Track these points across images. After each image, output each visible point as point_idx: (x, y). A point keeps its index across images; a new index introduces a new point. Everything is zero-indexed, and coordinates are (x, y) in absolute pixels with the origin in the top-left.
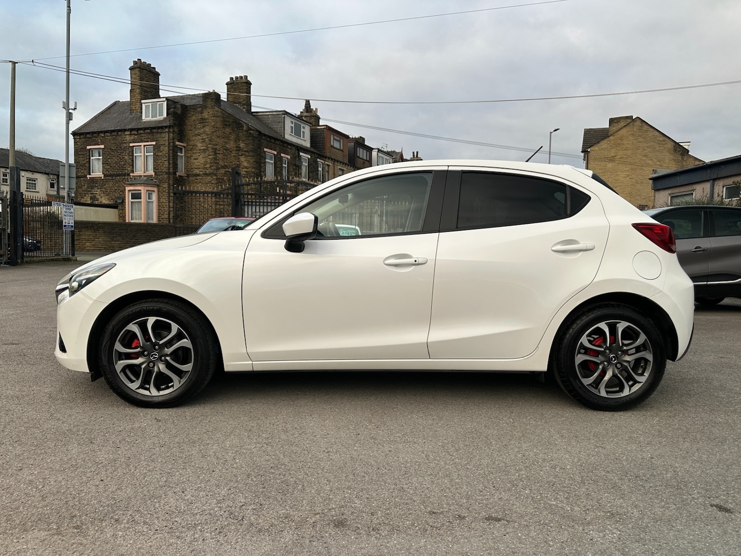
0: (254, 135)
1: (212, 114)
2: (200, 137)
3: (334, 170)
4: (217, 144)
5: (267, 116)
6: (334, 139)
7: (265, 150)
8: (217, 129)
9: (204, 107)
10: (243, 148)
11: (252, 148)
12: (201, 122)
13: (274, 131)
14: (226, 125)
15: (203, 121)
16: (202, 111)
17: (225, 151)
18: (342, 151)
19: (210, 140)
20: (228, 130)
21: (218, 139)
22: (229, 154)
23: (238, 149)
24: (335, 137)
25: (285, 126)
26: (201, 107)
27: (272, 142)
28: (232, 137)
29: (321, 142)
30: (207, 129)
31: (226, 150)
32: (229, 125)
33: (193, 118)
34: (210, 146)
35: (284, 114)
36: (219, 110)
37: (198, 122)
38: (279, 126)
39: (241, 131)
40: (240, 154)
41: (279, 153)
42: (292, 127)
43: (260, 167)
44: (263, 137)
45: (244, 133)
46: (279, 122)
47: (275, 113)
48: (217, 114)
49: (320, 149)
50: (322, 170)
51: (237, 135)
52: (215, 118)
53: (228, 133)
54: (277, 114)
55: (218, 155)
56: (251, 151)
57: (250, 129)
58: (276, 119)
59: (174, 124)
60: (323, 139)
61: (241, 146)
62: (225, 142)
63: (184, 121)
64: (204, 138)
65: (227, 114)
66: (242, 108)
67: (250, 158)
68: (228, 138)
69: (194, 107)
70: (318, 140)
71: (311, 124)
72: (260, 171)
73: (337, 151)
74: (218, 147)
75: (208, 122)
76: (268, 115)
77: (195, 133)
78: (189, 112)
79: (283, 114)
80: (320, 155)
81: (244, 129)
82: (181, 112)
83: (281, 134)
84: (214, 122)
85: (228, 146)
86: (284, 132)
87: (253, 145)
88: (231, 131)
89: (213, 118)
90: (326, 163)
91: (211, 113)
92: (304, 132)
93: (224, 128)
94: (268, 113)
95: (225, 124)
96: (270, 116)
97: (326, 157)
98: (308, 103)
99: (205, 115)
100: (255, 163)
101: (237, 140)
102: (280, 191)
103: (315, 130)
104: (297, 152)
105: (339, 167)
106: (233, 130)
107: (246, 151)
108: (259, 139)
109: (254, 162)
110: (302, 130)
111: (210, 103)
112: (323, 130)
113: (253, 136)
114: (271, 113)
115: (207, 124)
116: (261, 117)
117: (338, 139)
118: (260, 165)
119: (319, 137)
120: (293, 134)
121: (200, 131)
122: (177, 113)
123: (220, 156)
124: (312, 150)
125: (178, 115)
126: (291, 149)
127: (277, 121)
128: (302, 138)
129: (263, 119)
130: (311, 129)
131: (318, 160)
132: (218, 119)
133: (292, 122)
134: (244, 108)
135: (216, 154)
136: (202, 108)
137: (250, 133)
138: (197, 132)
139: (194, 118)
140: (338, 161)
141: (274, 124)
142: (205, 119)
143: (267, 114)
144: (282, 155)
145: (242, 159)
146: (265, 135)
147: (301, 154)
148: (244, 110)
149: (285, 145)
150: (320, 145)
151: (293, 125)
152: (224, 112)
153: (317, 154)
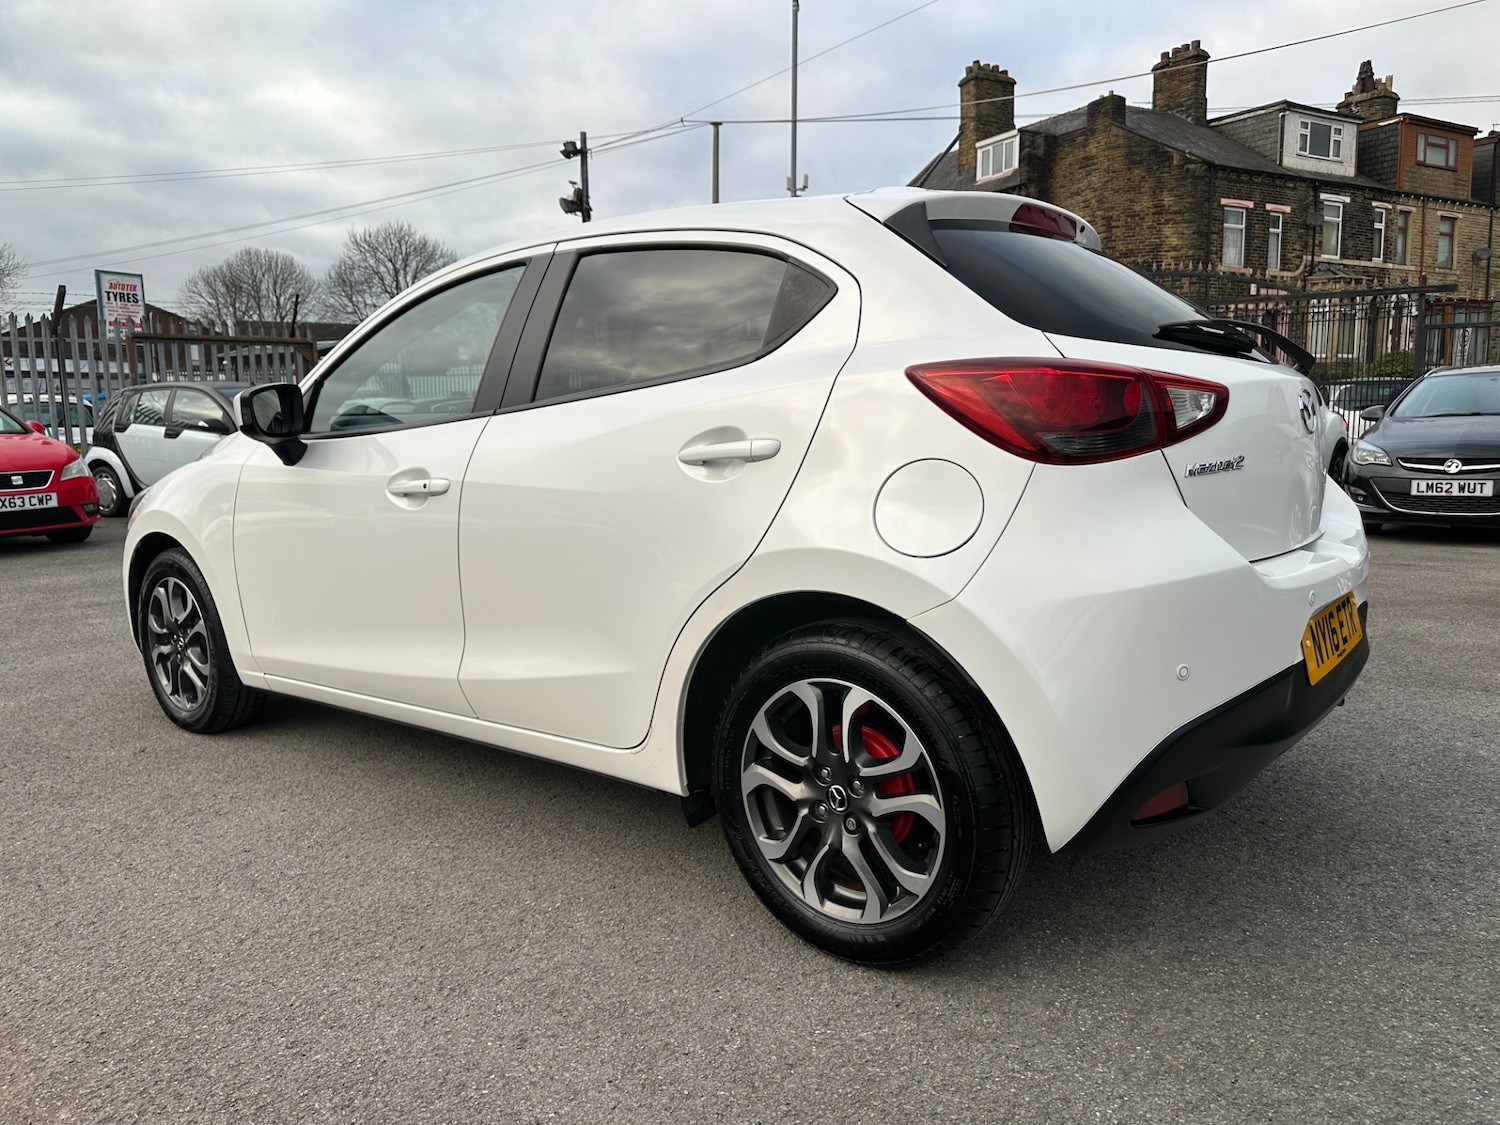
0: (1197, 174)
1: (1106, 143)
2: (1080, 198)
3: (1423, 223)
4: (1113, 208)
5: (1241, 124)
6: (1428, 144)
7: (1224, 201)
8: (1114, 174)
9: (1089, 132)
10: (1170, 206)
11: (1191, 203)
12: (1084, 165)
13: (1258, 153)
14: (1134, 162)
15: (1087, 162)
16: (1086, 140)
17: (1129, 220)
18: (1454, 171)
19: (1100, 202)
20: (1137, 172)
21: (1117, 196)
22: (1138, 225)
23: (1160, 209)
24: (1432, 140)
25: (1285, 136)
26: (1084, 134)
27: (1242, 182)
28: (1147, 186)
29: (1388, 158)
30: (1094, 179)
31: (1133, 217)
32: (1141, 162)
33: (1068, 159)
34: (1099, 213)
35: (1284, 110)
36: (1121, 133)
37: (1077, 167)
38: (1271, 140)
39: (1166, 169)
40: (1163, 220)
41: (1260, 204)
42: (1304, 137)
43: (1209, 242)
44: (1220, 174)
45: (1173, 173)
46: (1270, 131)
47: (1263, 112)
48: (1116, 141)
49: (1383, 177)
50: (1387, 227)
51: (1159, 181)
52: (1111, 152)
53: (1139, 178)
54: (1265, 114)
55: (1114, 230)
56: (1188, 210)
57: (1189, 161)
58: (1263, 125)
59: (1028, 179)
60: (1393, 151)
61: (1164, 202)
62: (1131, 201)
63: (1051, 169)
64: (1088, 197)
65: (1137, 138)
66: (1184, 117)
67: (1185, 225)
68: (1137, 189)
69: (1070, 137)
70: (1379, 154)
71: (1361, 119)
72: (1208, 253)
73: (1437, 173)
74: (1114, 213)
75: (1097, 163)
76: (1245, 119)
77: (1072, 191)
78: (1061, 148)
79: (1280, 111)
80: (1381, 191)
81: (1175, 163)
82: (1045, 151)
83: (1274, 157)
84: (1109, 160)
85: (1137, 208)
86: (1281, 153)
87: (1193, 197)
88: (1144, 174)
89: (1106, 153)
90: (1399, 207)
91: (1103, 142)
92: (1338, 143)
93: (1129, 169)
94: (1246, 116)
95: (1132, 161)
96: (1249, 122)
97: (1399, 194)
98: (1367, 68)
99: (1092, 149)
100: (1196, 236)
101: (1158, 192)
102: (1258, 291)
103: (1373, 132)
104: (1312, 193)
105: (1439, 213)
106: (1149, 170)
107: (1175, 213)
108: (1207, 180)
109: (1194, 233)
110: (1334, 137)
111: (1102, 121)
112: (1394, 127)
113: (1193, 177)
114: (1252, 114)
115: (1094, 167)
116: (1229, 127)
117: (1442, 142)
118: (1208, 238)
119: (1382, 147)
120: (1307, 153)
121: (1080, 185)
122: (1035, 155)
123: (1118, 232)
124: (1362, 182)
125: (1040, 159)
126: (1294, 189)
127: (1267, 129)
128: (1331, 157)
129: (1232, 132)
130: (1360, 132)
131: (1374, 204)
132: (1117, 153)
133: (1305, 125)
134: (1188, 117)
135: (1109, 228)
136: (1086, 135)
137: (1188, 170)
138: (1074, 189)
139: (1070, 159)
140: (1436, 199)
141: (1257, 138)
142: (1092, 158)
143: (1242, 117)
144: (1269, 207)
145: (1167, 230)
146: (1224, 168)
147: (1323, 196)
148: (1189, 119)
149: (1278, 182)
150: (1385, 165)
151: (1307, 132)
152: (1131, 135)
153: (1372, 189)
